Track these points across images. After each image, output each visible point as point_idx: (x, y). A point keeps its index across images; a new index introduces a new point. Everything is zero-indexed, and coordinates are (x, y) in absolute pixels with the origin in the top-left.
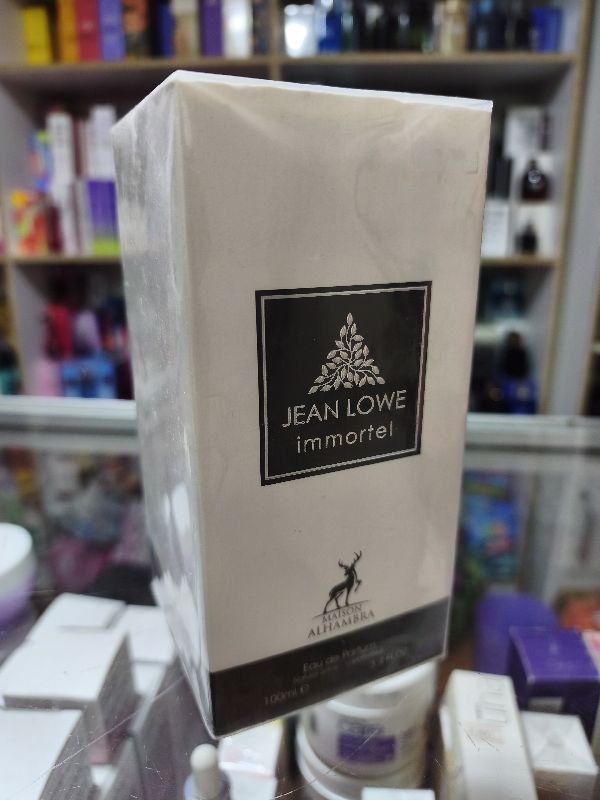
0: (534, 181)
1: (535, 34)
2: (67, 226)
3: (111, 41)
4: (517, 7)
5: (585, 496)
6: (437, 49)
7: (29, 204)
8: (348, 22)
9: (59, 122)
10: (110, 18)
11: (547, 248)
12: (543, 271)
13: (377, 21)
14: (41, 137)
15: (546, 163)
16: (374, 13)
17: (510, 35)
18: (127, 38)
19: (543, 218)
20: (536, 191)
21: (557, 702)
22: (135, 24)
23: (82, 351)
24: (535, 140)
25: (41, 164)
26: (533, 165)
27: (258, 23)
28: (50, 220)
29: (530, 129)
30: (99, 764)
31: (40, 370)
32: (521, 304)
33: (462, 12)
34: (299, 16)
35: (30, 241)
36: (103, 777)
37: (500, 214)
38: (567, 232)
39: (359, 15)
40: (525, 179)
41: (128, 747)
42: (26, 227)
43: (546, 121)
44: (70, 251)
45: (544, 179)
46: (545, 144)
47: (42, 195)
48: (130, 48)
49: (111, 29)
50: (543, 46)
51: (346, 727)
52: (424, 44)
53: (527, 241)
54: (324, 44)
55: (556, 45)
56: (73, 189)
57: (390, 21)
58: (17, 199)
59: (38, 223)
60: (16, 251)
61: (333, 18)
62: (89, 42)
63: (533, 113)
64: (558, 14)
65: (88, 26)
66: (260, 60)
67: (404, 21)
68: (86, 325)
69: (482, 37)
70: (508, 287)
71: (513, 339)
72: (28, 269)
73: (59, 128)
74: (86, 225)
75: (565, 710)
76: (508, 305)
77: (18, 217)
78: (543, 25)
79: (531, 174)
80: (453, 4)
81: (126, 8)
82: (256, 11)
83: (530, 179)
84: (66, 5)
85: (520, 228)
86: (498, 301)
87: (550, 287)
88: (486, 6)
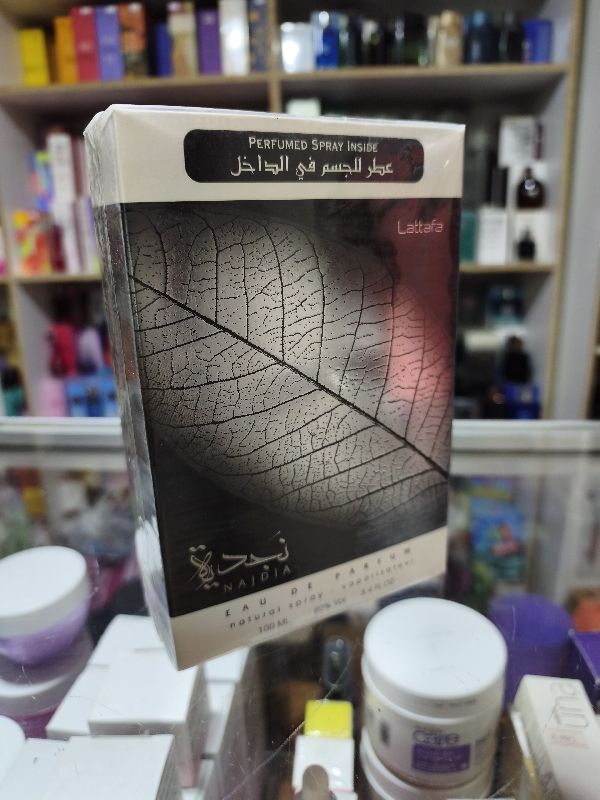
0: (530, 188)
1: (527, 46)
2: (69, 245)
3: (110, 61)
4: (509, 19)
6: (432, 61)
7: (32, 224)
8: (344, 38)
9: (58, 142)
10: (108, 39)
11: (545, 255)
12: (542, 276)
13: (373, 35)
14: (40, 157)
15: (541, 171)
16: (369, 29)
17: (503, 46)
18: (125, 57)
19: (540, 224)
20: (530, 199)
22: (134, 44)
23: (86, 368)
24: (530, 148)
25: (42, 184)
26: (528, 173)
27: (255, 41)
28: (53, 238)
29: (525, 139)
30: (186, 788)
31: (44, 388)
33: (456, 26)
34: (294, 33)
35: (33, 261)
37: (499, 222)
38: (564, 238)
39: (355, 31)
40: (521, 187)
42: (29, 247)
43: (540, 129)
44: (73, 270)
45: (538, 185)
46: (539, 154)
47: (44, 213)
48: (129, 68)
49: (110, 49)
50: (533, 59)
51: (421, 738)
52: (422, 60)
53: (526, 248)
54: (321, 60)
55: (548, 57)
56: (75, 207)
57: (386, 36)
58: (18, 219)
59: (40, 243)
60: (19, 271)
61: (330, 34)
62: (88, 63)
63: (527, 123)
64: (549, 25)
65: (86, 47)
66: (258, 77)
67: (399, 35)
68: (89, 341)
69: (476, 50)
70: (507, 293)
71: (514, 342)
72: (32, 288)
73: (59, 147)
74: (90, 242)
76: (507, 310)
77: (21, 237)
78: (534, 37)
79: (527, 182)
80: (447, 18)
81: (124, 29)
82: (252, 29)
83: (527, 187)
84: (64, 27)
85: (518, 236)
86: (497, 307)
87: (549, 292)
88: (479, 19)
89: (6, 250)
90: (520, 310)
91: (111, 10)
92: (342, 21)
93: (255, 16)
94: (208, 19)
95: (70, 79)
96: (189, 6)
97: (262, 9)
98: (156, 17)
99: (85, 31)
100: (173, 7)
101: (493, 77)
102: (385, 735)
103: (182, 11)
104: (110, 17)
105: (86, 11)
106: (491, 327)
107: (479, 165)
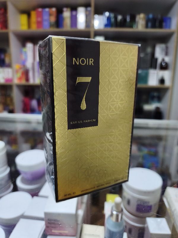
0: (163, 64)
1: (164, 24)
2: (31, 74)
3: (46, 24)
4: (159, 16)
6: (137, 27)
7: (21, 68)
8: (113, 20)
9: (30, 46)
10: (46, 17)
11: (168, 83)
12: (166, 90)
13: (121, 20)
14: (24, 50)
15: (167, 59)
16: (120, 18)
17: (157, 24)
18: (50, 23)
19: (166, 75)
20: (164, 67)
22: (53, 19)
23: (33, 111)
24: (164, 53)
25: (24, 57)
26: (163, 60)
27: (87, 20)
28: (26, 73)
29: (162, 50)
32: (159, 99)
33: (144, 18)
34: (98, 18)
35: (20, 79)
37: (154, 73)
38: (173, 78)
39: (116, 18)
42: (19, 75)
43: (167, 48)
44: (31, 82)
45: (167, 64)
46: (167, 54)
47: (24, 66)
48: (51, 26)
49: (46, 20)
50: (166, 27)
51: (139, 202)
52: (134, 26)
53: (162, 81)
54: (106, 26)
55: (170, 27)
56: (33, 64)
57: (124, 20)
58: (17, 66)
59: (23, 74)
60: (16, 81)
61: (109, 19)
62: (39, 24)
63: (163, 46)
64: (170, 19)
65: (39, 19)
66: (87, 30)
67: (128, 19)
68: (34, 103)
69: (150, 24)
70: (156, 94)
71: (158, 109)
72: (19, 86)
74: (37, 74)
76: (156, 99)
77: (17, 71)
78: (166, 22)
79: (163, 62)
80: (142, 16)
81: (50, 15)
82: (87, 16)
83: (162, 64)
84: (33, 14)
85: (160, 77)
86: (153, 98)
87: (168, 95)
88: (151, 16)
89: (13, 75)
91: (47, 10)
92: (112, 15)
93: (88, 13)
94: (74, 13)
95: (34, 28)
96: (69, 10)
97: (90, 11)
98: (60, 12)
99: (39, 15)
100: (65, 9)
102: (129, 202)
103: (67, 11)
104: (47, 12)
105: (40, 10)
106: (150, 104)
107: (149, 57)
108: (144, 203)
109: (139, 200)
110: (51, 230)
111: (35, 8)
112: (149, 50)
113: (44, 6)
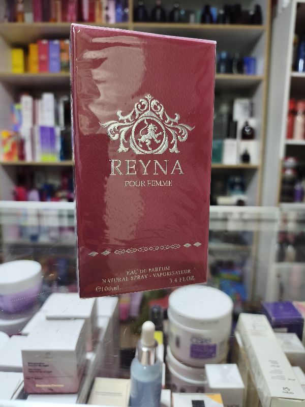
0: (247, 131)
1: (245, 68)
2: (27, 147)
3: (54, 64)
4: (237, 56)
5: (279, 276)
7: (10, 137)
9: (26, 100)
10: (54, 54)
11: (254, 161)
12: (253, 171)
14: (17, 107)
15: (253, 123)
18: (61, 63)
19: (252, 147)
20: (249, 135)
21: (285, 329)
22: (66, 58)
24: (247, 113)
25: (16, 119)
26: (247, 124)
28: (21, 144)
29: (245, 108)
30: (90, 351)
35: (10, 154)
36: (90, 356)
37: (233, 145)
38: (263, 153)
40: (243, 130)
41: (99, 347)
42: (8, 148)
43: (252, 105)
44: (29, 160)
45: (252, 130)
46: (252, 114)
47: (16, 132)
48: (63, 68)
49: (55, 59)
50: (249, 72)
51: (194, 341)
53: (246, 157)
55: (255, 72)
56: (32, 130)
58: (4, 134)
59: (13, 146)
60: (2, 159)
62: (43, 65)
63: (245, 101)
64: (254, 60)
65: (43, 57)
68: (34, 196)
69: (223, 68)
70: (237, 179)
71: (241, 203)
72: (7, 168)
73: (26, 102)
74: (38, 147)
75: (289, 331)
76: (237, 188)
77: (4, 143)
78: (248, 64)
79: (246, 128)
81: (62, 51)
83: (245, 130)
84: (33, 49)
85: (242, 152)
86: (232, 186)
87: (257, 178)
88: (224, 55)
90: (243, 188)
91: (56, 42)
95: (35, 72)
99: (43, 51)
101: (230, 80)
102: (178, 343)
104: (56, 45)
105: (45, 42)
106: (230, 195)
107: (225, 120)
108: (202, 342)
109: (194, 336)
110: (34, 384)
111: (36, 40)
112: (224, 109)
113: (51, 37)
